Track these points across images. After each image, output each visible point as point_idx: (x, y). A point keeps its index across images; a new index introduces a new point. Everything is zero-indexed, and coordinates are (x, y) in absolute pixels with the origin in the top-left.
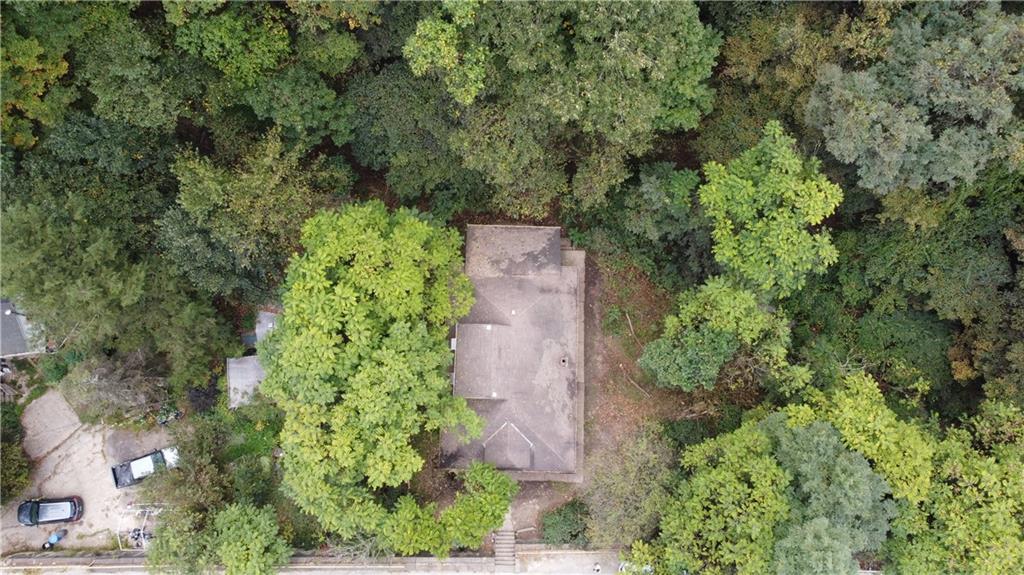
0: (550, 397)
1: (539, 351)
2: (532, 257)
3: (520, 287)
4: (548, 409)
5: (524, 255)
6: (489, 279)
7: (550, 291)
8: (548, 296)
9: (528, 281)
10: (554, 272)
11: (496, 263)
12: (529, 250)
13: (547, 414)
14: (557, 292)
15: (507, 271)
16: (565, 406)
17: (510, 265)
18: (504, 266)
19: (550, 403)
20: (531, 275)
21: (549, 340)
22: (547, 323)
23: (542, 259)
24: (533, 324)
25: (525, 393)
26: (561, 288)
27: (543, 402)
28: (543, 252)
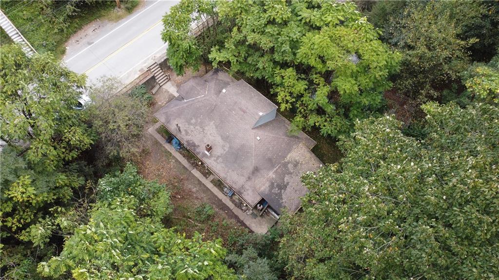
0: (198, 127)
1: (226, 138)
2: (283, 187)
3: (270, 160)
4: (193, 121)
5: (288, 183)
6: (290, 151)
7: (253, 173)
8: (251, 168)
9: (269, 170)
10: (262, 189)
11: (296, 164)
12: (288, 189)
13: (192, 119)
14: (249, 178)
15: (285, 165)
16: (187, 133)
17: (288, 170)
18: (290, 166)
19: (195, 125)
20: (271, 174)
21: (227, 150)
22: (236, 156)
23: (276, 190)
24: (243, 146)
25: (211, 111)
26: (249, 183)
27: (199, 120)
28: (280, 195)
